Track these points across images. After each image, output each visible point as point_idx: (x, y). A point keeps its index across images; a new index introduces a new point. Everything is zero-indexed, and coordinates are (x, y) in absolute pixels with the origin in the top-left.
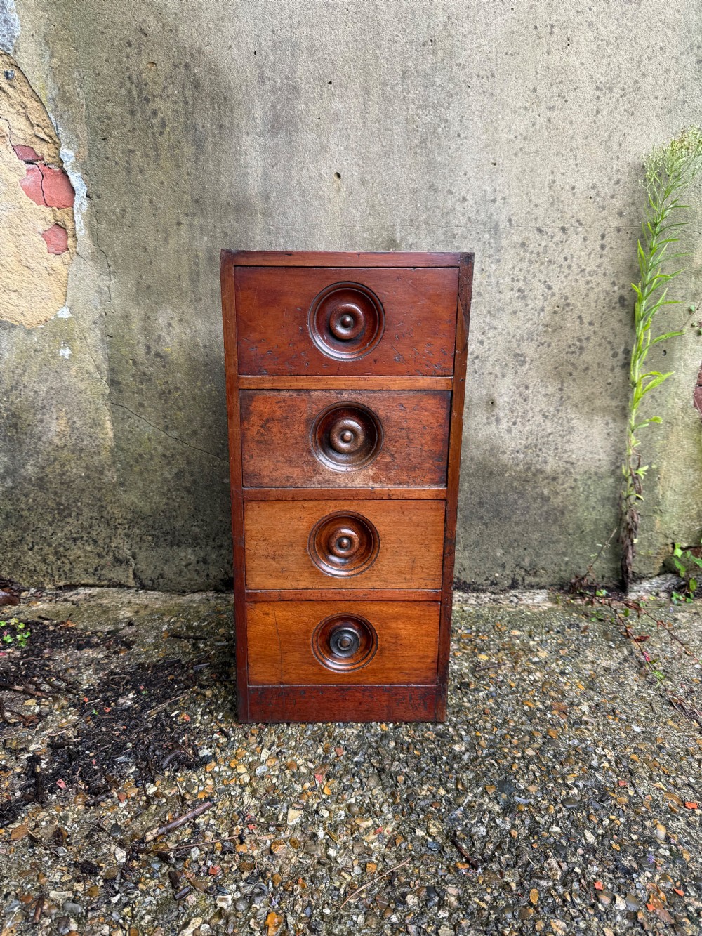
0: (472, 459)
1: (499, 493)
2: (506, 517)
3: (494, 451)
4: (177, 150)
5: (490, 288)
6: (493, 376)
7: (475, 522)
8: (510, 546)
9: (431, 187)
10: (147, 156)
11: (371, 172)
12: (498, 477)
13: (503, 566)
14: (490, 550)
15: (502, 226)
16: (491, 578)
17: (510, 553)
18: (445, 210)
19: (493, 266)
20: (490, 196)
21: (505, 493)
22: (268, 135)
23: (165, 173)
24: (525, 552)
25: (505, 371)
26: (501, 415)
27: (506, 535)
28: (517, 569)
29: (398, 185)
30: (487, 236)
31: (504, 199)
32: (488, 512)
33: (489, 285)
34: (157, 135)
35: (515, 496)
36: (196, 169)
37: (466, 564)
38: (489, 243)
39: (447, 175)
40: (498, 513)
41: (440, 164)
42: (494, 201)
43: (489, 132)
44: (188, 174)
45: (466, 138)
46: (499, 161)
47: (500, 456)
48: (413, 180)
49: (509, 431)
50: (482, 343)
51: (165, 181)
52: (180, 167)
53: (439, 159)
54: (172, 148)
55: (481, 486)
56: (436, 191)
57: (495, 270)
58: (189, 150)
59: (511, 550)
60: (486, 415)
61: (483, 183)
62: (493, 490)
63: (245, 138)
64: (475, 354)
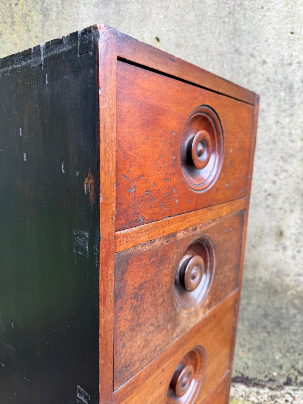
0: (261, 279)
1: (281, 308)
2: (285, 328)
3: (279, 273)
4: (28, 18)
5: (283, 137)
6: (282, 212)
7: (259, 330)
8: (288, 351)
9: (237, 51)
10: (5, 22)
11: (185, 37)
12: (282, 295)
13: (281, 367)
14: (270, 354)
15: (296, 86)
16: (270, 376)
17: (286, 357)
18: (247, 71)
19: (287, 120)
20: (287, 61)
21: (287, 309)
22: (101, 6)
23: (18, 36)
24: (300, 357)
25: (293, 207)
26: (288, 243)
27: (285, 342)
28: (292, 371)
29: (207, 49)
30: (283, 94)
31: (299, 63)
32: (271, 322)
33: (282, 135)
34: (13, 6)
35: (295, 311)
36: (43, 33)
37: (250, 363)
38: (284, 100)
39: (250, 40)
40: (279, 324)
41: (245, 31)
42: (290, 64)
43: (289, 6)
44: (36, 37)
45: (268, 10)
46: (296, 30)
47: (285, 278)
48: (221, 44)
49: (294, 257)
50: (274, 182)
51: (18, 42)
52: (30, 31)
53: (244, 28)
54: (25, 16)
55: (266, 301)
56: (240, 54)
57: (289, 123)
58: (37, 18)
59: (288, 355)
60: (276, 243)
61: (282, 49)
62: (277, 305)
63: (83, 8)
64: (268, 192)
